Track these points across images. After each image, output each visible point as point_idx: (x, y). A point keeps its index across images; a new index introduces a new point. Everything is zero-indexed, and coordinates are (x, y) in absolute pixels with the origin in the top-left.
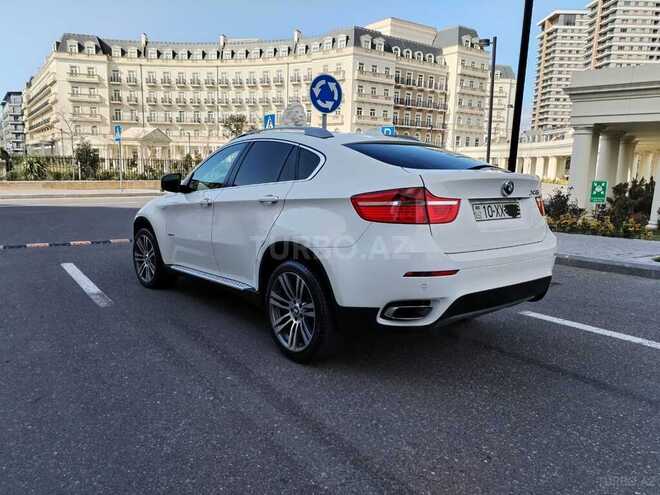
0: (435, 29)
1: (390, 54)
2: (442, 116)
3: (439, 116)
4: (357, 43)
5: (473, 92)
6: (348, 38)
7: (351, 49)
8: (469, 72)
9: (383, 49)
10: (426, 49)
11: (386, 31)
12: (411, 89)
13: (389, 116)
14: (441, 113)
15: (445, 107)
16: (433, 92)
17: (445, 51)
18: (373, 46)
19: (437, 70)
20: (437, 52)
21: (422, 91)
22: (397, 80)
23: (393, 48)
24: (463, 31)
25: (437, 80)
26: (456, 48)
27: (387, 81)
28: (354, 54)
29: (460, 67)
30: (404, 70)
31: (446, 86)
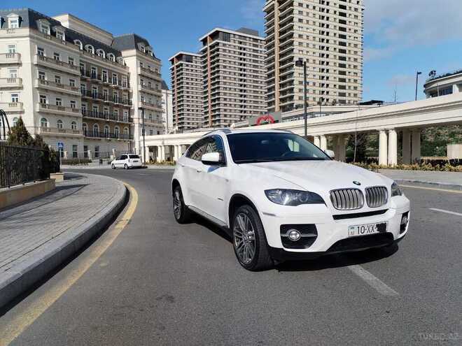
0: (111, 35)
1: (71, 44)
2: (127, 111)
3: (124, 111)
4: (33, 26)
5: (150, 91)
6: (20, 20)
7: (26, 31)
8: (146, 74)
9: (64, 39)
10: (108, 49)
11: (66, 24)
12: (97, 83)
13: (76, 107)
14: (127, 108)
15: (130, 103)
16: (117, 88)
17: (124, 53)
18: (53, 34)
19: (118, 69)
20: (118, 54)
21: (107, 86)
22: (82, 71)
23: (75, 41)
24: (138, 39)
25: (120, 78)
26: (134, 52)
27: (72, 71)
28: (30, 36)
29: (139, 68)
30: (88, 64)
31: (129, 84)
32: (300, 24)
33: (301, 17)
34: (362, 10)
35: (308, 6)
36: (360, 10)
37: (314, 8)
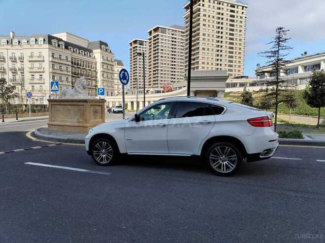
0: (88, 41)
1: (68, 50)
3: (93, 81)
4: (50, 43)
5: (108, 71)
6: (44, 40)
7: (47, 46)
8: (106, 62)
9: (64, 48)
10: (85, 50)
11: (64, 39)
12: (79, 68)
13: (69, 81)
14: (94, 80)
15: (96, 77)
16: (90, 70)
17: (94, 51)
18: (59, 45)
19: (90, 59)
20: (90, 51)
21: (84, 69)
22: (72, 63)
23: (69, 48)
24: (102, 43)
25: (91, 64)
26: (99, 50)
27: (67, 63)
28: (49, 48)
29: (102, 59)
30: (75, 59)
31: (96, 68)
32: (204, 27)
33: (204, 23)
34: (246, 17)
35: (209, 16)
36: (244, 18)
37: (213, 17)
